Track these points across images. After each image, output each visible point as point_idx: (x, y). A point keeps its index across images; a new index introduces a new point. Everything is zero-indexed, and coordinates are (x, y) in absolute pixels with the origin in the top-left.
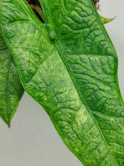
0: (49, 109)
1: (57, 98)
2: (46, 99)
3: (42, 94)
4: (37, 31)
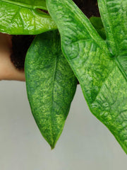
0: (114, 128)
1: (122, 117)
2: (110, 118)
3: (107, 113)
4: (98, 49)
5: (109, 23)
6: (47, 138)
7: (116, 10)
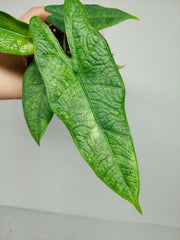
0: (70, 126)
1: (77, 118)
2: (68, 118)
3: (65, 113)
4: (64, 64)
5: (73, 46)
6: (34, 136)
7: (79, 37)
